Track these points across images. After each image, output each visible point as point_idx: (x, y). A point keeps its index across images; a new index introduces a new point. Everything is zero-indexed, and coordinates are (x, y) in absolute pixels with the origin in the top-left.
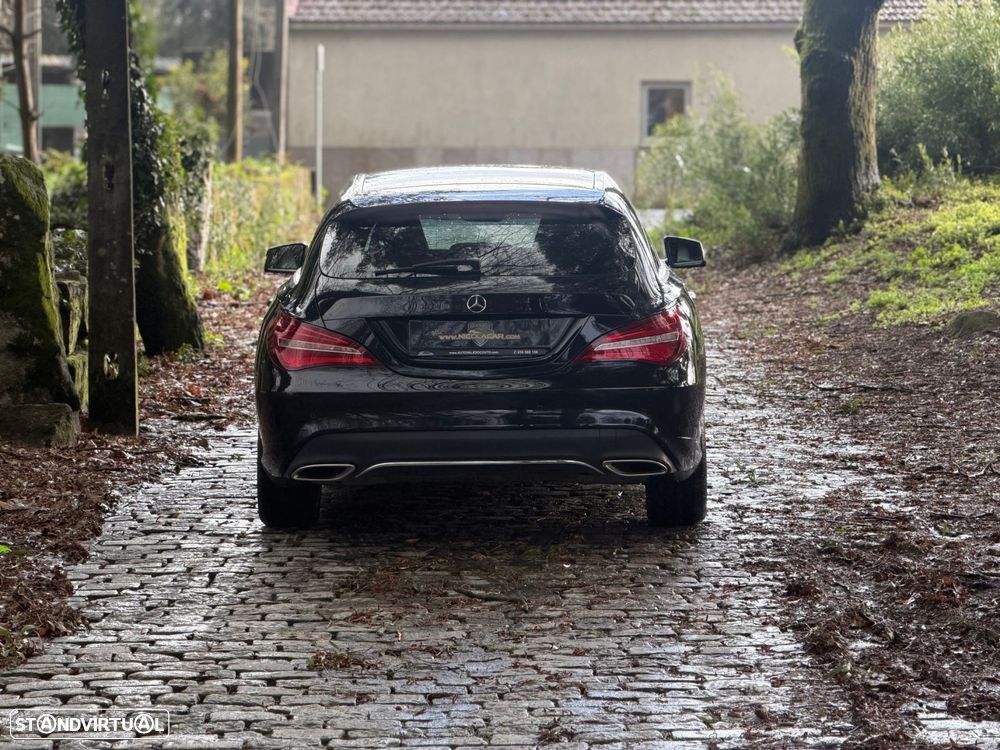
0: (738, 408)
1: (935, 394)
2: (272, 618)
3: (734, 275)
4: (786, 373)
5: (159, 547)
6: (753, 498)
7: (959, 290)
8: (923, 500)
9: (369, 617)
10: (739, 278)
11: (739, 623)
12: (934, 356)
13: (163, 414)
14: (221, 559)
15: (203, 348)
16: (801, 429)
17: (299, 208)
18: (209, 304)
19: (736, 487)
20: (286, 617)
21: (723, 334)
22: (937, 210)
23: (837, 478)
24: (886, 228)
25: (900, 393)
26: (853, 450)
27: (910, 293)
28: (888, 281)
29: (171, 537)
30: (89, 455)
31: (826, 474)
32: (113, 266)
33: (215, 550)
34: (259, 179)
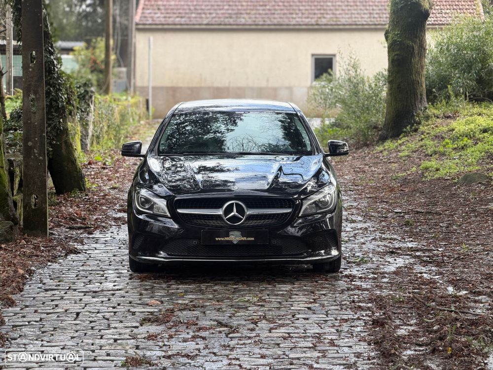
0: (353, 223)
1: (452, 215)
2: (106, 338)
3: (354, 153)
4: (378, 204)
5: (52, 298)
6: (358, 271)
7: (466, 161)
8: (444, 272)
9: (156, 337)
10: (357, 154)
11: (346, 340)
12: (453, 196)
13: (61, 226)
14: (83, 305)
15: (85, 191)
16: (384, 234)
17: (140, 117)
18: (91, 167)
19: (350, 265)
20: (114, 337)
21: (347, 183)
22: (456, 120)
23: (401, 260)
24: (430, 129)
25: (435, 215)
26: (410, 245)
27: (442, 162)
28: (431, 156)
29: (59, 293)
30: (21, 248)
31: (396, 258)
32: (36, 151)
33: (81, 300)
34: (120, 103)
